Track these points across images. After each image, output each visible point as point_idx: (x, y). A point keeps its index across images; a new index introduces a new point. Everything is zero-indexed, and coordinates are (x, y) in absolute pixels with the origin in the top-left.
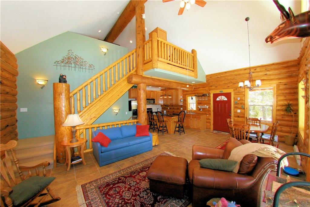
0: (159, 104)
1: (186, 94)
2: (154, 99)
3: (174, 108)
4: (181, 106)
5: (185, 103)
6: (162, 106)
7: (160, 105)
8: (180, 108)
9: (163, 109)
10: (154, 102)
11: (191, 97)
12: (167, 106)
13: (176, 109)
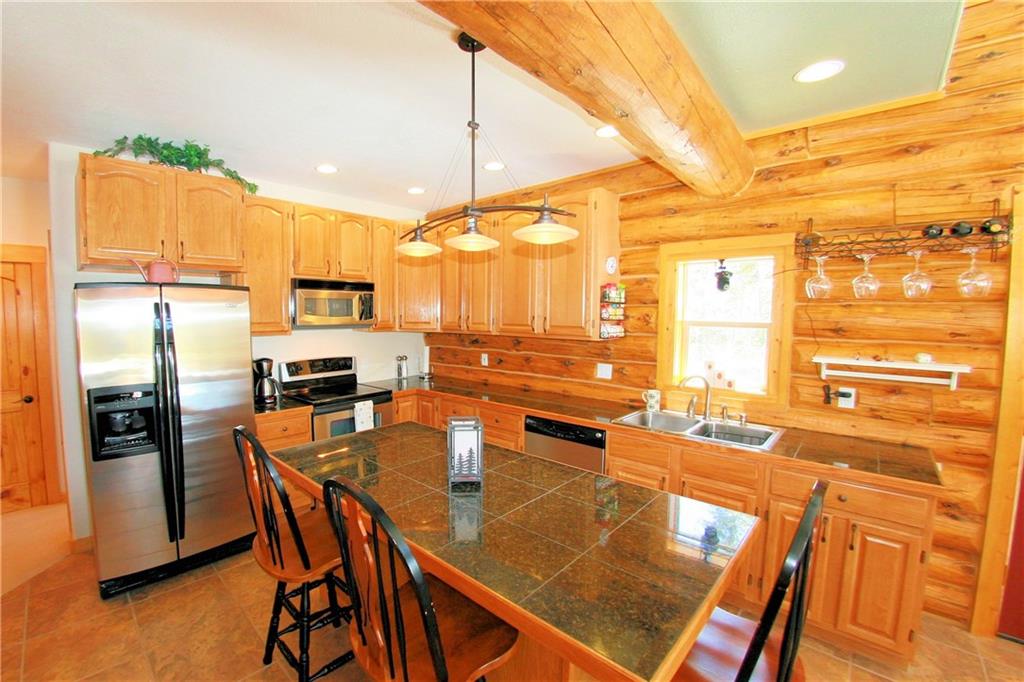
0: (409, 326)
1: (656, 242)
2: (370, 287)
3: (527, 359)
4: (603, 350)
5: (645, 319)
6: (430, 337)
7: (422, 335)
8: (593, 366)
9: (441, 359)
10: (367, 312)
11: (711, 268)
12: (475, 342)
13: (548, 371)
